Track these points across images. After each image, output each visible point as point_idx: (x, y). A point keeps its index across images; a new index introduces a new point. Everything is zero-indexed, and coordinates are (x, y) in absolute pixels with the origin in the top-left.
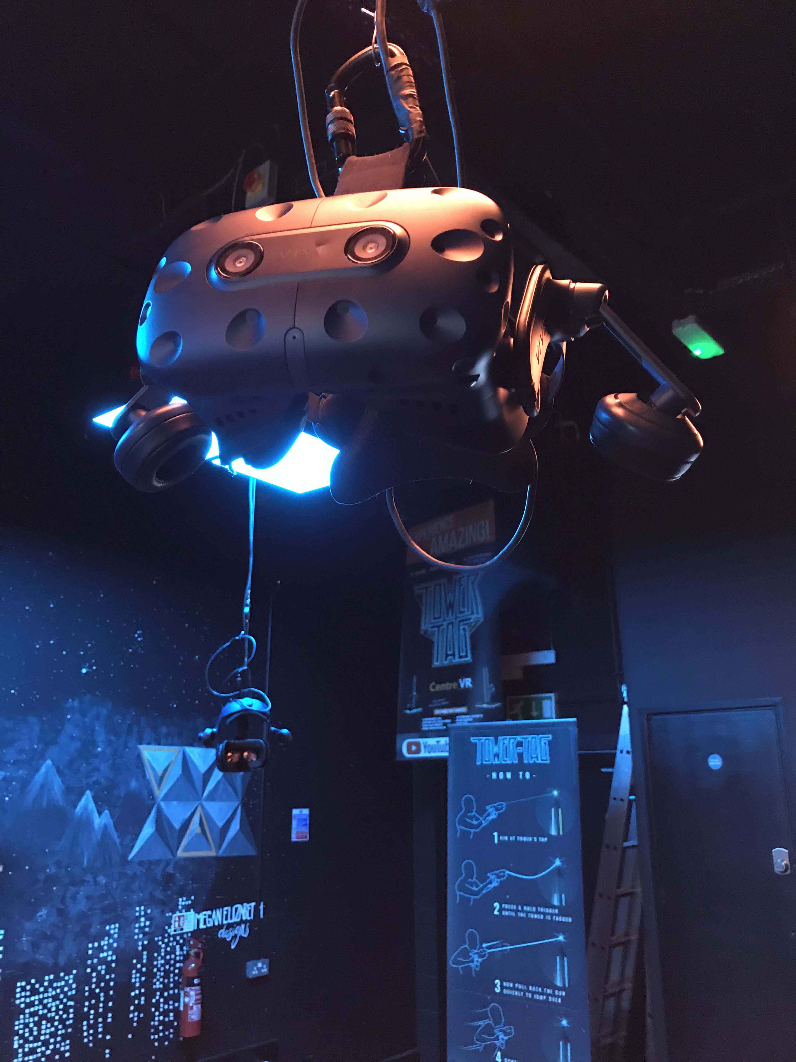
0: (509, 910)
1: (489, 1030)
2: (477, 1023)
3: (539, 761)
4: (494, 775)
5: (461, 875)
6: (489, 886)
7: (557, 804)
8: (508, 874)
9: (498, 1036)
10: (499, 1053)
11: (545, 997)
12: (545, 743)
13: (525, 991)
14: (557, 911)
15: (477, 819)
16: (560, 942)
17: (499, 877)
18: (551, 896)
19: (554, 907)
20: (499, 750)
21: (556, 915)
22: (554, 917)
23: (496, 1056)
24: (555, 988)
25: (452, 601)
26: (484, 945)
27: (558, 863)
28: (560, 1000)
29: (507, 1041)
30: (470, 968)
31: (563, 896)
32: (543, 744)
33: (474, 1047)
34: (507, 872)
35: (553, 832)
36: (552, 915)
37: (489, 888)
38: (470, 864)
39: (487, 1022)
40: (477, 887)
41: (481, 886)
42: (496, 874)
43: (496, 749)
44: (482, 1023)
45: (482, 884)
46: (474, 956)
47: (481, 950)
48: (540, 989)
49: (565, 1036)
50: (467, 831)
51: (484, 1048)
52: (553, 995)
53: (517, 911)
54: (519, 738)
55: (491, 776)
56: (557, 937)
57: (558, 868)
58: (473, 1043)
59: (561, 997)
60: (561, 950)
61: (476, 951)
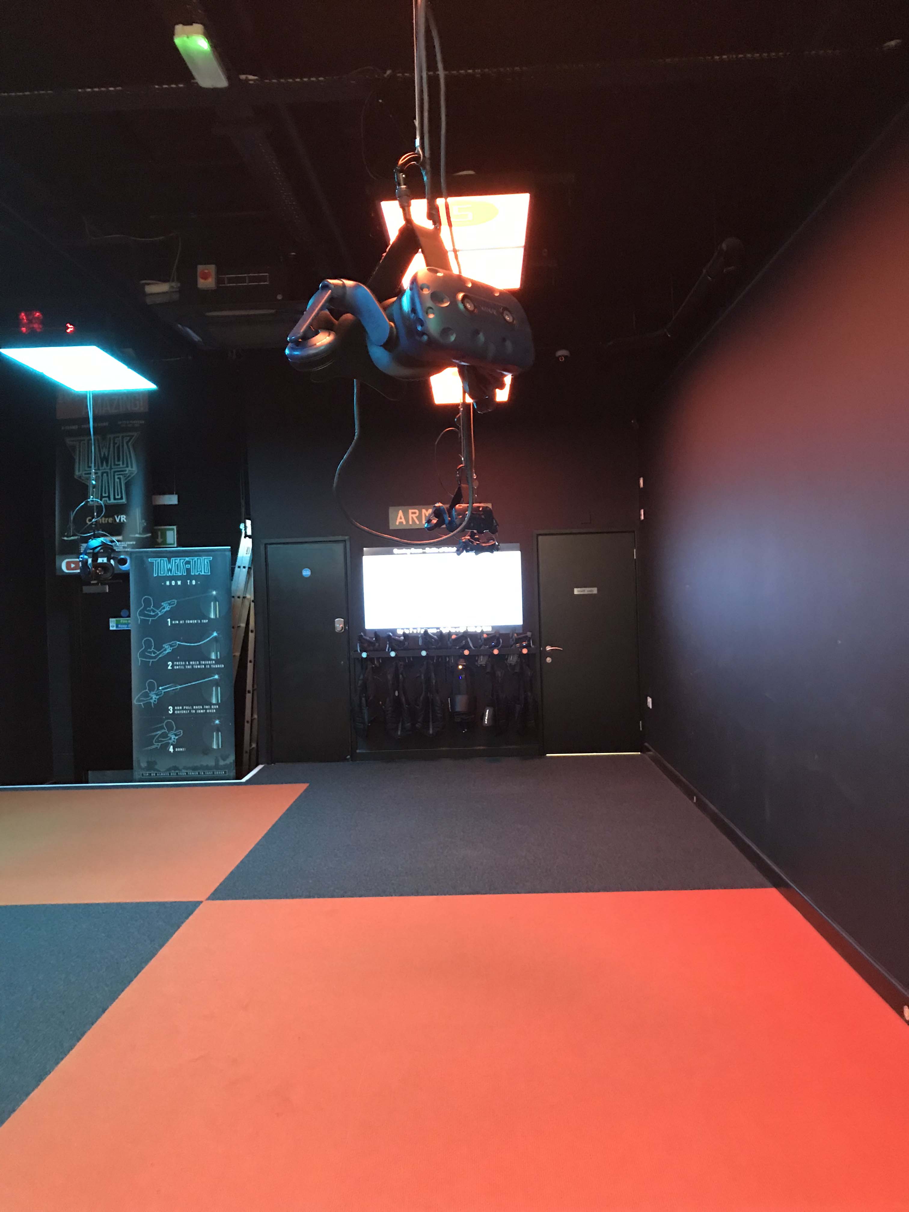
0: (179, 665)
1: (164, 735)
2: (155, 733)
3: (203, 573)
4: (168, 583)
5: (143, 647)
6: (164, 652)
7: (215, 599)
8: (178, 644)
9: (171, 738)
10: (172, 747)
11: (204, 711)
12: (207, 562)
13: (190, 710)
14: (214, 662)
15: (154, 611)
16: (216, 679)
17: (171, 646)
18: (210, 654)
19: (213, 660)
20: (172, 567)
21: (213, 664)
22: (212, 666)
23: (169, 748)
24: (211, 704)
25: (106, 455)
26: (160, 688)
27: (215, 634)
28: (214, 711)
29: (177, 739)
30: (151, 703)
31: (219, 653)
32: (206, 563)
33: (153, 747)
34: (178, 643)
35: (212, 616)
36: (210, 665)
37: (164, 654)
38: (150, 641)
39: (163, 731)
40: (154, 654)
41: (158, 653)
42: (170, 645)
43: (169, 566)
44: (159, 732)
45: (158, 652)
46: (152, 696)
47: (159, 691)
48: (201, 707)
49: (218, 729)
50: (147, 620)
51: (161, 747)
52: (211, 709)
53: (185, 665)
54: (187, 559)
55: (166, 583)
56: (214, 676)
57: (215, 637)
58: (153, 744)
59: (216, 709)
60: (217, 683)
61: (155, 692)
